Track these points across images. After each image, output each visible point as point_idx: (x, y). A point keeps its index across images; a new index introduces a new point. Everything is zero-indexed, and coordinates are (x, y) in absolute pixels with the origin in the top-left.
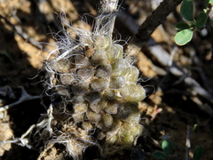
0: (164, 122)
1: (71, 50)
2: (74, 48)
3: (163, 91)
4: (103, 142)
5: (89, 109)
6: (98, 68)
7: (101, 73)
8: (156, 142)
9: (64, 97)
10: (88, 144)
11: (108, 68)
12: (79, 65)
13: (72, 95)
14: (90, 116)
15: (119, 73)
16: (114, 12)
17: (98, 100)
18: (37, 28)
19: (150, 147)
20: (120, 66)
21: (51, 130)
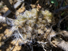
0: (42, 4)
1: (19, 33)
2: (19, 32)
3: (31, 4)
4: (51, 24)
5: (40, 28)
6: (26, 24)
7: (28, 23)
8: (51, 6)
9: (35, 37)
10: (52, 29)
11: (26, 21)
12: (25, 31)
13: (35, 34)
14: (42, 28)
15: (28, 17)
16: (6, 18)
17: (37, 25)
18: (7, 48)
19: (52, 8)
20: (25, 17)
21: (46, 43)
